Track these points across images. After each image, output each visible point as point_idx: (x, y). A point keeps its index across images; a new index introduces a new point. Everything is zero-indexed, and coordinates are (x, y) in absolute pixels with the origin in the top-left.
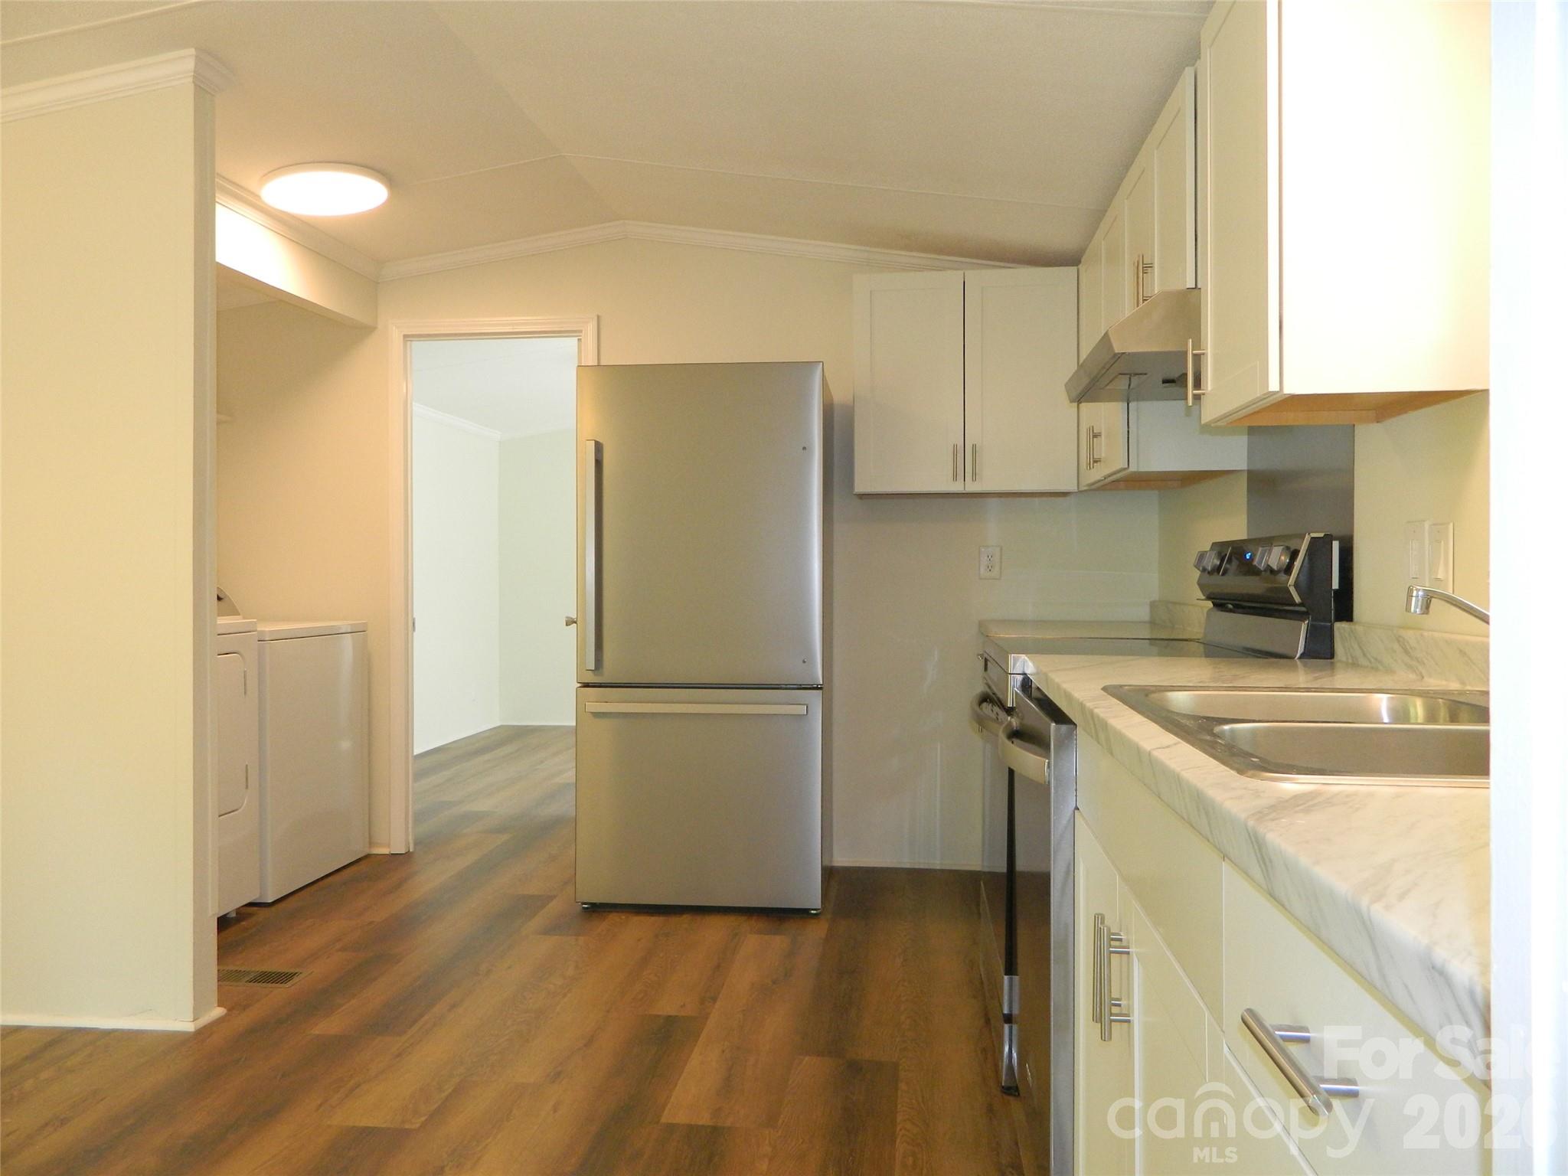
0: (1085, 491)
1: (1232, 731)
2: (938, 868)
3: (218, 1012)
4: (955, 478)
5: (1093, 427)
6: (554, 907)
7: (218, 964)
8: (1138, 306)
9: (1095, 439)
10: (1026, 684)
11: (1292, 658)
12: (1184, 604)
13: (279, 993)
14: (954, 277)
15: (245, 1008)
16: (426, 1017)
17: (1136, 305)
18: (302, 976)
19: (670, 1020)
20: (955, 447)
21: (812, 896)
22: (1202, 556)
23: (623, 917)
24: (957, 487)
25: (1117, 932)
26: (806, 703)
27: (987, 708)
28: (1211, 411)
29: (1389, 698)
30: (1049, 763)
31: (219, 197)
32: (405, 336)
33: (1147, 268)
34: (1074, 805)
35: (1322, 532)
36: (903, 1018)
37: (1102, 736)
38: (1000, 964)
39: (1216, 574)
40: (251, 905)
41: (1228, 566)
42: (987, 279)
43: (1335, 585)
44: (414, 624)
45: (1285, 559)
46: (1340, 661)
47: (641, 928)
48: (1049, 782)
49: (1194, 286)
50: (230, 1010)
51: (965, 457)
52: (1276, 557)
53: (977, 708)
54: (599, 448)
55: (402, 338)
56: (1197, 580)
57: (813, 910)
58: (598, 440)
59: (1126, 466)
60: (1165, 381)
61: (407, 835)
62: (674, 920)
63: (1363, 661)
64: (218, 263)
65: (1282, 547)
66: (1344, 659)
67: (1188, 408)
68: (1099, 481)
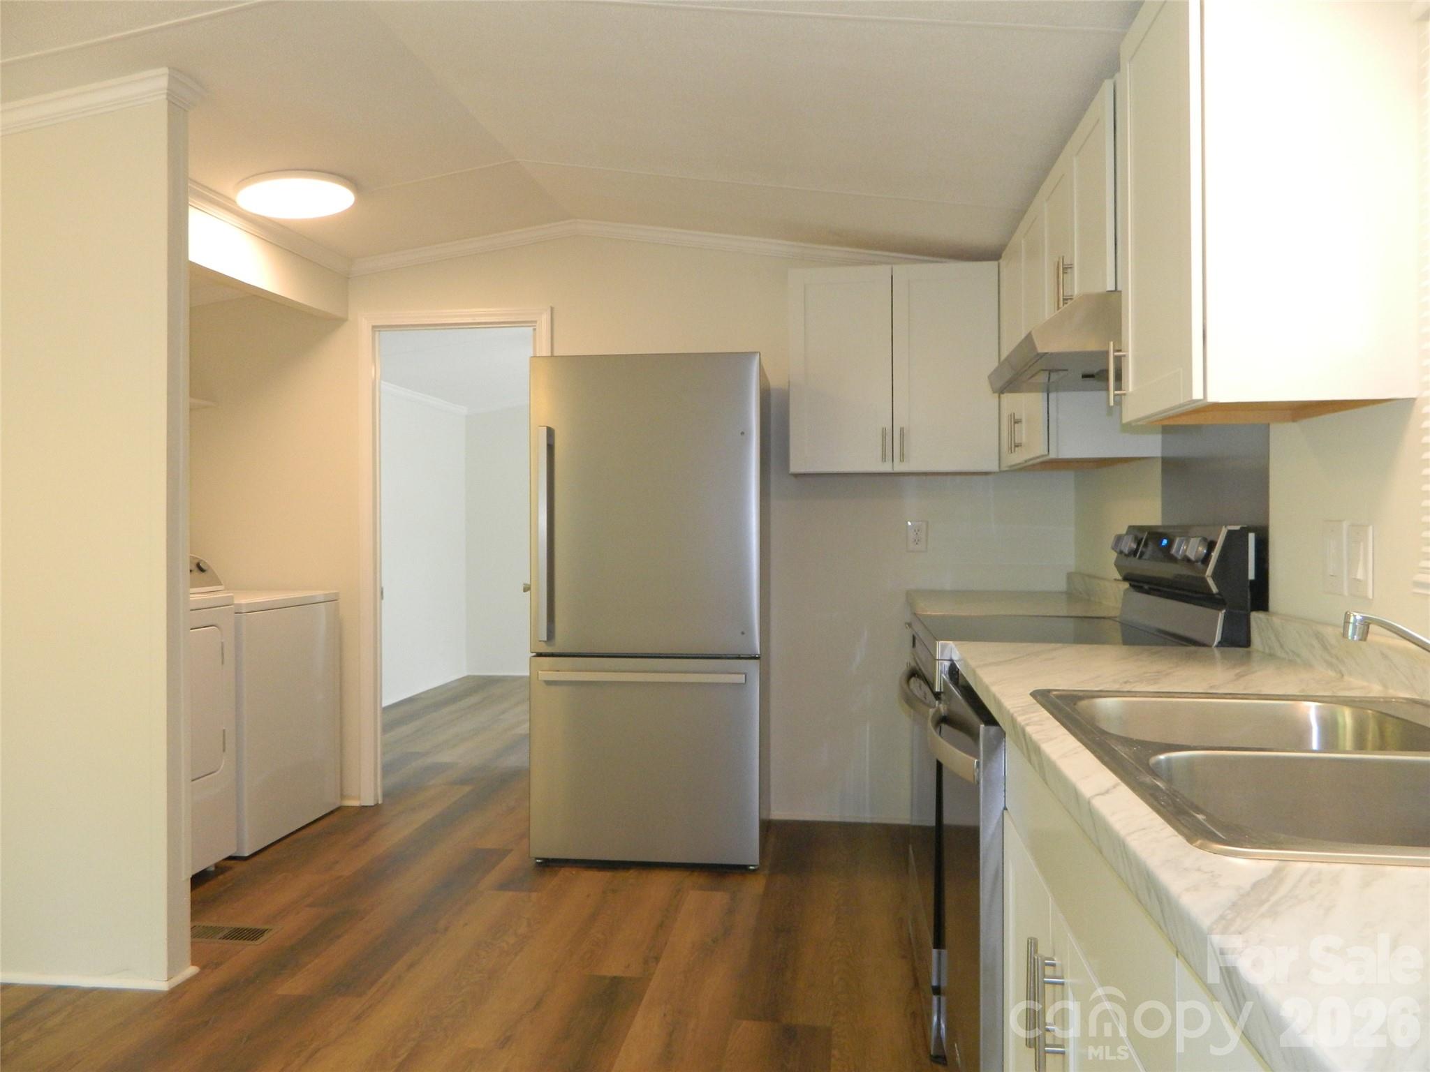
0: (1006, 471)
1: (1168, 761)
2: (868, 821)
3: (192, 970)
4: (884, 459)
5: (1014, 414)
6: (509, 862)
7: (192, 920)
8: (1058, 308)
9: (1016, 425)
10: (954, 672)
11: (1210, 646)
12: (1102, 579)
13: (249, 951)
14: (884, 270)
15: (218, 965)
16: (384, 978)
17: (1056, 309)
18: (271, 933)
19: (616, 982)
20: (884, 430)
21: (751, 854)
22: (1119, 539)
23: (574, 872)
24: (886, 468)
25: (1050, 956)
26: (746, 671)
27: (915, 683)
28: (1131, 413)
29: (1318, 708)
30: (978, 763)
31: (192, 201)
32: (374, 327)
33: (1067, 268)
34: (1003, 806)
35: (1238, 525)
36: (836, 979)
37: (1034, 758)
38: (929, 938)
39: (1132, 556)
40: (231, 858)
41: (1144, 550)
42: (911, 273)
43: (1251, 575)
44: (382, 593)
45: (1203, 550)
46: (1258, 651)
47: (588, 884)
48: (978, 783)
49: (1114, 289)
50: (203, 968)
51: (893, 440)
52: (1192, 548)
53: (905, 686)
54: (550, 433)
55: (371, 328)
56: (1113, 561)
57: (752, 866)
58: (550, 426)
59: (1047, 453)
60: (1085, 376)
61: (376, 789)
62: (621, 875)
63: (1279, 653)
64: (191, 262)
65: (1200, 538)
66: (1261, 648)
67: (1110, 409)
68: (1019, 464)
